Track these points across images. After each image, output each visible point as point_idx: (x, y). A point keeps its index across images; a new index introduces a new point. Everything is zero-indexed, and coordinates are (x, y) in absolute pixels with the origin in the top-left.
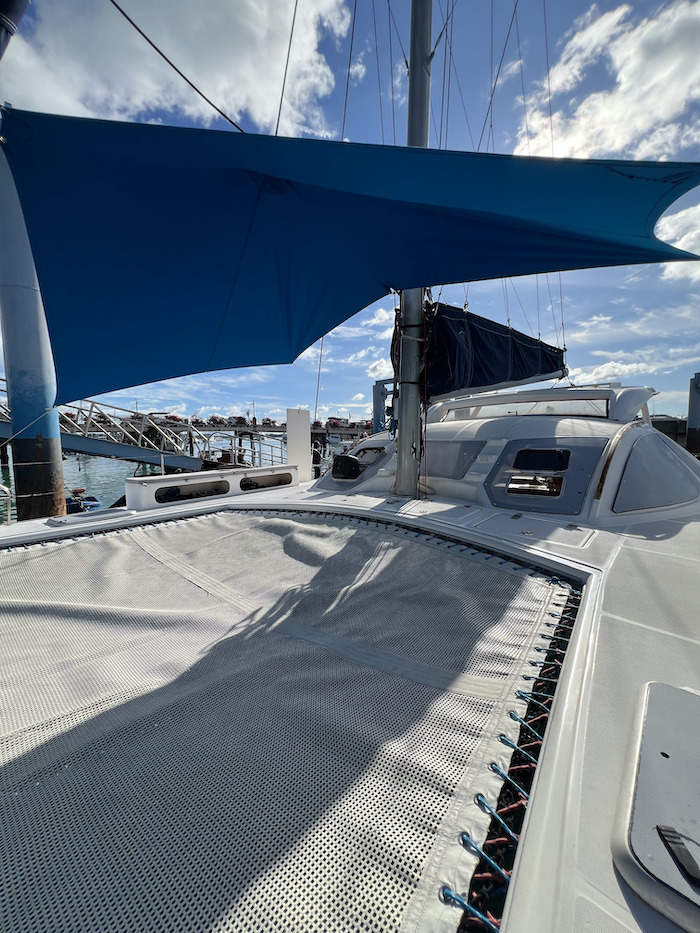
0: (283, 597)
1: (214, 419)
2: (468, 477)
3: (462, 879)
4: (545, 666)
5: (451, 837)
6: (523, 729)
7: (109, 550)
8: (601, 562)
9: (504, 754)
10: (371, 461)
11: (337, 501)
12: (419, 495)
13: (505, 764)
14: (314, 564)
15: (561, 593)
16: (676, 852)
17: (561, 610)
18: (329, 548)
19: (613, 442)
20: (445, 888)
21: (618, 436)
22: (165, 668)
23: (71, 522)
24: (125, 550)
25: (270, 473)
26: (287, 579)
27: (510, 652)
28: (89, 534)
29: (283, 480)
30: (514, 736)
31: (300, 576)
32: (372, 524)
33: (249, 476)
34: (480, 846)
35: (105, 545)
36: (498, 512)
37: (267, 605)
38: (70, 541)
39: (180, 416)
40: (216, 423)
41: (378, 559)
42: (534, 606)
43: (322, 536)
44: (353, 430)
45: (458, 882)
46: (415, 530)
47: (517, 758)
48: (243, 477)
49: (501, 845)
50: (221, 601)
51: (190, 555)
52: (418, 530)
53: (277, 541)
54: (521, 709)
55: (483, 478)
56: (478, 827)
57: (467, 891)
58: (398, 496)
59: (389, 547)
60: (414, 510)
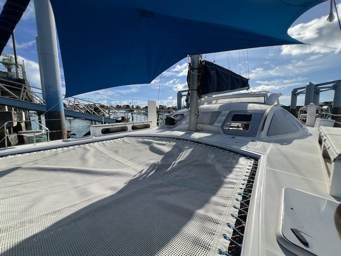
0: (151, 166)
1: (118, 106)
2: (215, 124)
3: (225, 247)
4: (247, 185)
5: (220, 236)
6: (241, 204)
7: (86, 150)
8: (265, 152)
9: (236, 212)
10: (179, 119)
11: (168, 133)
12: (197, 131)
13: (236, 214)
14: (161, 155)
15: (251, 162)
16: (298, 236)
17: (251, 167)
18: (166, 149)
19: (267, 111)
20: (219, 250)
21: (269, 109)
22: (112, 188)
23: (72, 141)
24: (92, 150)
25: (142, 124)
26: (152, 159)
27: (234, 181)
28: (79, 145)
29: (147, 127)
30: (238, 206)
31: (157, 159)
32: (181, 141)
33: (135, 125)
34: (230, 238)
35: (85, 149)
36: (226, 136)
37: (146, 169)
38: (72, 147)
39: (105, 105)
40: (118, 107)
41: (185, 152)
42: (241, 167)
43: (163, 145)
44: (169, 110)
45: (224, 248)
46: (197, 142)
47: (240, 212)
48: (132, 125)
49: (237, 237)
50: (129, 167)
51: (116, 152)
52: (198, 142)
53: (147, 147)
54: (240, 198)
55: (221, 124)
56: (229, 233)
57: (227, 250)
58: (190, 131)
59: (188, 148)
60: (196, 136)
